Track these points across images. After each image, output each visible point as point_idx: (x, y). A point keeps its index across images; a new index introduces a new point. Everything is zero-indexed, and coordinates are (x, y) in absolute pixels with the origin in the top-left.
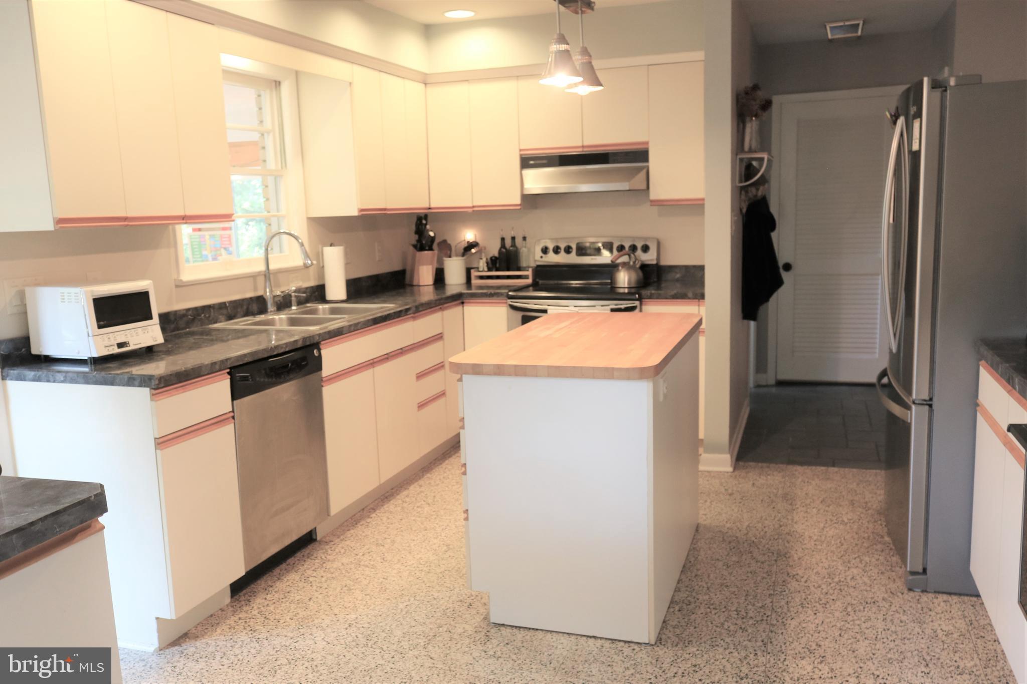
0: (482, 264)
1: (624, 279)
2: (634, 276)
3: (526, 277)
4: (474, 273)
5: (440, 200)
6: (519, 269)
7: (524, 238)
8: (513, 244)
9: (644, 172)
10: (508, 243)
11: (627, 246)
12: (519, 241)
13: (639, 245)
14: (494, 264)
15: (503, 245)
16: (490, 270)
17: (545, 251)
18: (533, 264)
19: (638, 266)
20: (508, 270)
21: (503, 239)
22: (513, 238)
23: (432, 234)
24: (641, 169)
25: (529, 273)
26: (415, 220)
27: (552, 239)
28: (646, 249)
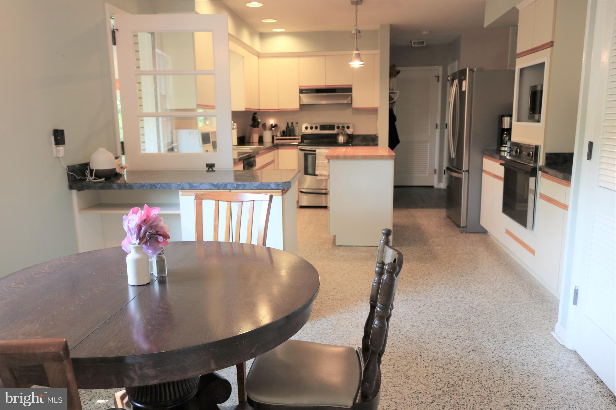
0: (279, 134)
1: (341, 139)
2: (346, 138)
3: (299, 139)
4: (275, 138)
5: (264, 106)
6: (295, 136)
7: (297, 123)
8: (292, 126)
9: (350, 98)
10: (290, 125)
11: (341, 126)
12: (294, 124)
13: (346, 126)
14: (284, 133)
15: (288, 126)
16: (282, 136)
17: (307, 128)
18: (301, 134)
19: (346, 134)
20: (290, 136)
21: (288, 123)
22: (292, 123)
23: (259, 120)
24: (349, 95)
25: (300, 137)
26: (252, 115)
27: (309, 123)
28: (348, 127)
